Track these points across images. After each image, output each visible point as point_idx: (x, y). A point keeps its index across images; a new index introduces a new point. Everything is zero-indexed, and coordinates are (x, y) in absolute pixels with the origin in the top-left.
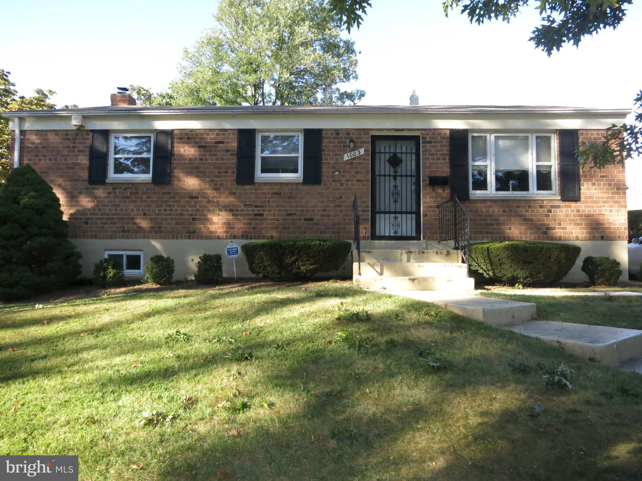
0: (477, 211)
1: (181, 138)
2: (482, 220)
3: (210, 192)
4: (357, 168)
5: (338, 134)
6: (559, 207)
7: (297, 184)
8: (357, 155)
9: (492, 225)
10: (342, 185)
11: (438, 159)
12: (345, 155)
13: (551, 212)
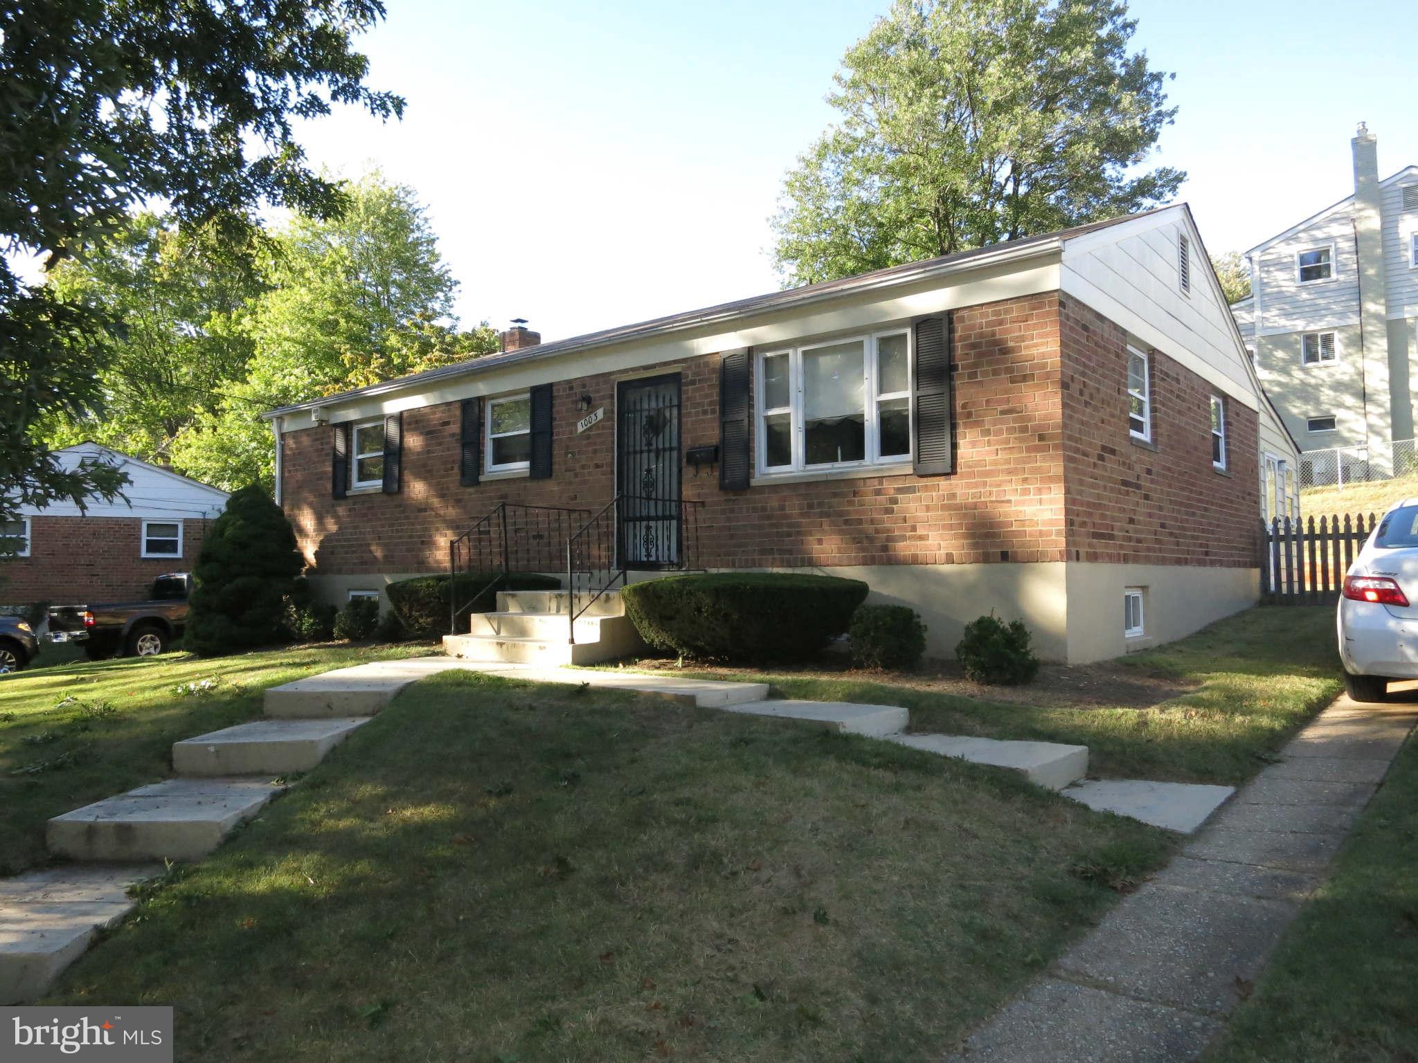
0: (764, 509)
1: (410, 424)
2: (773, 525)
3: (436, 502)
4: (595, 444)
5: (571, 388)
6: (911, 490)
7: (524, 479)
8: (593, 422)
9: (789, 535)
10: (576, 475)
11: (705, 412)
12: (579, 424)
13: (896, 502)
